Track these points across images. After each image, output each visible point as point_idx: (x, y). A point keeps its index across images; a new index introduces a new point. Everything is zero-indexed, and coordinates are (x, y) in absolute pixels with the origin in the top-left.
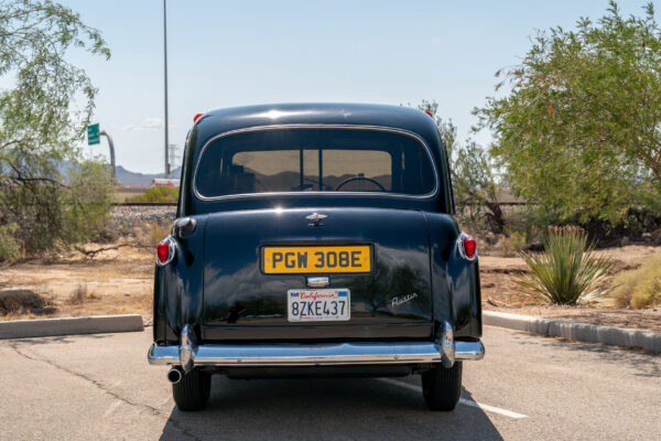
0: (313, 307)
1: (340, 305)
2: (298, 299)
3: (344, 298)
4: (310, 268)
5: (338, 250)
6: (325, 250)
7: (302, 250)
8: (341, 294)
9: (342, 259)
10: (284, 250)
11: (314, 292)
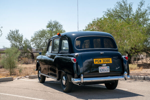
0: (103, 70)
1: (108, 69)
2: (101, 69)
3: (108, 68)
4: (102, 63)
5: (106, 59)
6: (104, 59)
7: (100, 59)
8: (108, 67)
9: (107, 61)
10: (97, 59)
11: (103, 67)
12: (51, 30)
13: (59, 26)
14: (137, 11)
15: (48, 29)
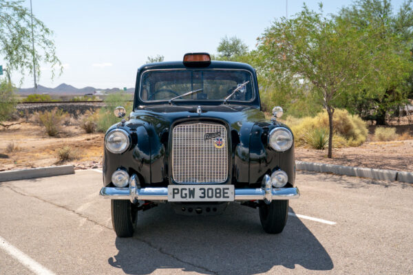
12: (225, 55)
13: (242, 47)
14: (402, 11)
15: (221, 53)
